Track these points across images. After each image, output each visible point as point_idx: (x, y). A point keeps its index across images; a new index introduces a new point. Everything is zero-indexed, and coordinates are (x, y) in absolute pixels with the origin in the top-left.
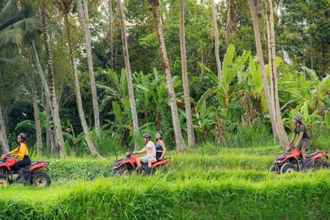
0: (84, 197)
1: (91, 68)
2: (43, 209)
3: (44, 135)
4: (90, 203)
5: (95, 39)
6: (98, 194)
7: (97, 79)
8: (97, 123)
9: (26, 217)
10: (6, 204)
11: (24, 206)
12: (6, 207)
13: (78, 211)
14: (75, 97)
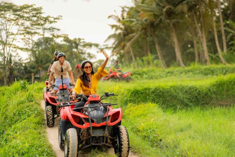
0: (223, 83)
1: (221, 20)
2: (203, 89)
3: (199, 55)
4: (226, 86)
5: (223, 6)
6: (230, 81)
7: (225, 26)
8: (225, 48)
9: (195, 93)
10: (185, 88)
11: (194, 88)
12: (185, 89)
13: (220, 90)
14: (214, 36)
